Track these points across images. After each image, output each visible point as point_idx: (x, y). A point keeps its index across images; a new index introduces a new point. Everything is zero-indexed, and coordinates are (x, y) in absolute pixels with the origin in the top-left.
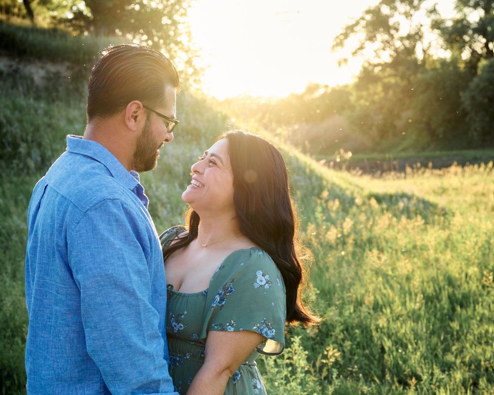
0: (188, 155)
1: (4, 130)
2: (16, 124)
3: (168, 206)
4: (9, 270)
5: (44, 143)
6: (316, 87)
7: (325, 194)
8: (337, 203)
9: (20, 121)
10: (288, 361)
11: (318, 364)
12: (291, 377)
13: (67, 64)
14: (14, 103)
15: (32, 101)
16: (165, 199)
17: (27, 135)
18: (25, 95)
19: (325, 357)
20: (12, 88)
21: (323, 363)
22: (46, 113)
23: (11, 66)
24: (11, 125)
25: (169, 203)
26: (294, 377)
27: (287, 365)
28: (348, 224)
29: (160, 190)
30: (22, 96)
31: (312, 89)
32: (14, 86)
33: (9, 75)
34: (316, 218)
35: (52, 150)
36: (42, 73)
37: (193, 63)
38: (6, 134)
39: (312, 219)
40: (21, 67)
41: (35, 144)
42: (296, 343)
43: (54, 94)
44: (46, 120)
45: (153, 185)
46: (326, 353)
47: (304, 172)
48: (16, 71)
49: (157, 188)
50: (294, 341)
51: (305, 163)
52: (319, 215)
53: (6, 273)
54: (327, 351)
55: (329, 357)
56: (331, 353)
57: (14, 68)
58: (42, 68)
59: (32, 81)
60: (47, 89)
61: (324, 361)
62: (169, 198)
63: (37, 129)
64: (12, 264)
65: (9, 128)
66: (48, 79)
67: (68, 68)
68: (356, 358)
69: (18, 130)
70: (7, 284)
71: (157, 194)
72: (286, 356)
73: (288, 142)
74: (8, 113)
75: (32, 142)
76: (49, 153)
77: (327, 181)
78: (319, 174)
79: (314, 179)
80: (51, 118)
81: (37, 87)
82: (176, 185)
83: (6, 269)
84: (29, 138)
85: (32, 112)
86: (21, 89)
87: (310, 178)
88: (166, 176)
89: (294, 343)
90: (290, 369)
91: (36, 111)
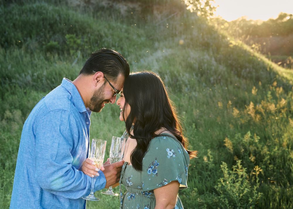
0: (202, 58)
1: (103, 40)
2: (110, 37)
3: (189, 86)
4: (102, 117)
5: (124, 48)
6: (285, 15)
7: (275, 84)
8: (281, 89)
9: (112, 35)
10: (235, 172)
11: (251, 175)
12: (236, 180)
13: (139, 3)
14: (109, 25)
15: (119, 24)
16: (187, 82)
17: (115, 43)
18: (115, 21)
19: (255, 171)
20: (109, 16)
21: (253, 174)
22: (127, 31)
23: (109, 4)
24: (107, 37)
25: (189, 84)
26: (237, 180)
27: (234, 174)
28: (283, 102)
29: (185, 77)
30: (114, 21)
31: (282, 17)
32: (110, 15)
33: (108, 9)
34: (267, 97)
35: (128, 52)
36: (125, 8)
37: (210, 4)
38: (104, 42)
39: (265, 97)
40: (114, 4)
41: (119, 48)
42: (239, 163)
43: (132, 20)
44: (126, 35)
45: (181, 74)
46: (255, 169)
47: (267, 70)
48: (112, 7)
49: (183, 75)
50: (238, 162)
51: (268, 64)
52: (269, 95)
53: (101, 118)
54: (256, 168)
55: (256, 171)
56: (257, 169)
57: (111, 5)
58: (126, 5)
59: (120, 13)
60: (127, 17)
61: (254, 173)
62: (189, 81)
63: (121, 40)
64: (104, 114)
65: (106, 39)
66: (128, 11)
67: (140, 6)
68: (275, 173)
69: (111, 40)
70: (101, 125)
71: (183, 79)
72: (234, 169)
73: (259, 52)
74: (106, 30)
75: (118, 47)
76: (126, 53)
77: (279, 75)
78: (275, 71)
79: (272, 74)
80: (129, 34)
81: (122, 16)
82: (194, 74)
83: (100, 116)
84: (117, 45)
85: (119, 30)
86: (113, 17)
87: (270, 73)
88: (188, 70)
89: (238, 163)
90: (236, 175)
91: (121, 30)
